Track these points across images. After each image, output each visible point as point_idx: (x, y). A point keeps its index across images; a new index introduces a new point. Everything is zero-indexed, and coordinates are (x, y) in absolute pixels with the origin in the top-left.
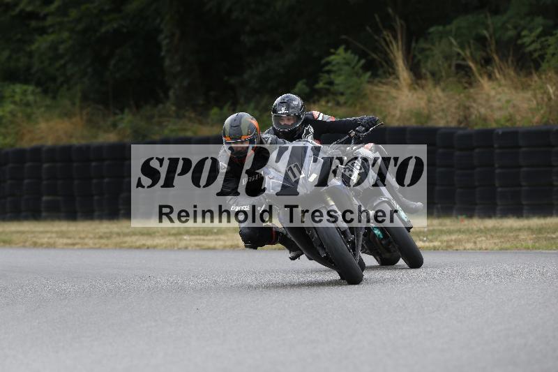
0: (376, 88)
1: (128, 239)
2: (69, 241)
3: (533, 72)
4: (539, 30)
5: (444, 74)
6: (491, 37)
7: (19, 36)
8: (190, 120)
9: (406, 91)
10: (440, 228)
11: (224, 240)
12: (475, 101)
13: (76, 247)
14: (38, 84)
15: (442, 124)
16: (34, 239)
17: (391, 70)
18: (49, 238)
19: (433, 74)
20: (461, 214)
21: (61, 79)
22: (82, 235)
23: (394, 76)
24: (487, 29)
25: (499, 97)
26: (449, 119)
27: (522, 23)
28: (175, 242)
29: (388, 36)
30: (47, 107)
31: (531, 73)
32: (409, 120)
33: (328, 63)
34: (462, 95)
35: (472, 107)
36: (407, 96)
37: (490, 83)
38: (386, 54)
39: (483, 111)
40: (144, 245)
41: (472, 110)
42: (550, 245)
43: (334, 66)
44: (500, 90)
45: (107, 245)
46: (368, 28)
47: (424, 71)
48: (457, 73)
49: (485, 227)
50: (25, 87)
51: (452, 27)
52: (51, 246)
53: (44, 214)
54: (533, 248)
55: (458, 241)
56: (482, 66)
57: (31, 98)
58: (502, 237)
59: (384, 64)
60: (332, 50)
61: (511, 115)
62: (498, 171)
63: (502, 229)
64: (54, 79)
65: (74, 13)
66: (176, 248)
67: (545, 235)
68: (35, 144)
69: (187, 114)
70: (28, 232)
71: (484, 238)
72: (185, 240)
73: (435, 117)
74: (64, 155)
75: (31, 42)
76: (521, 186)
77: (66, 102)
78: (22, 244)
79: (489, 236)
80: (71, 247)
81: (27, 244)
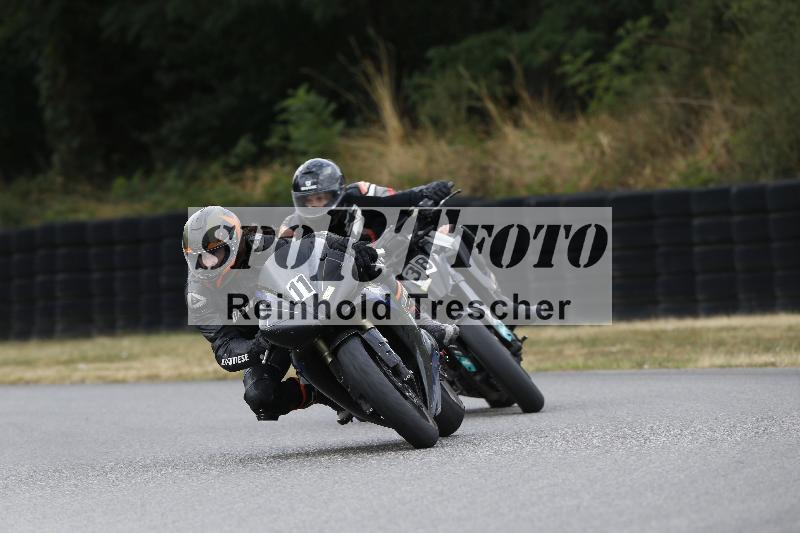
0: (353, 144)
3: (579, 113)
5: (449, 121)
6: (517, 63)
8: (84, 195)
9: (396, 146)
11: (137, 369)
12: (495, 158)
17: (374, 117)
19: (435, 122)
23: (378, 126)
25: (529, 151)
28: (66, 373)
29: (369, 68)
33: (283, 110)
34: (477, 151)
35: (490, 166)
36: (398, 153)
37: (518, 132)
38: (366, 94)
39: (507, 173)
41: (490, 171)
43: (292, 114)
44: (531, 142)
46: (340, 57)
48: (469, 119)
51: (461, 48)
56: (505, 107)
59: (364, 107)
60: (290, 91)
61: (547, 178)
66: (67, 383)
67: (600, 349)
69: (79, 188)
72: (81, 369)
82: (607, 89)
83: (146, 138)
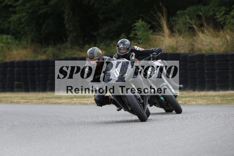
0: (155, 37)
1: (50, 100)
2: (26, 101)
3: (221, 30)
4: (223, 12)
5: (183, 31)
6: (203, 15)
7: (5, 15)
8: (77, 50)
9: (167, 38)
10: (182, 95)
11: (91, 100)
12: (196, 42)
13: (29, 103)
14: (13, 35)
15: (182, 52)
16: (11, 100)
17: (161, 29)
18: (17, 99)
19: (179, 31)
20: (190, 90)
21: (22, 33)
22: (31, 98)
23: (162, 32)
24: (201, 12)
25: (206, 40)
26: (186, 50)
27: (216, 9)
28: (70, 101)
29: (160, 15)
30: (17, 44)
31: (220, 31)
32: (169, 50)
33: (135, 26)
34: (191, 40)
35: (195, 44)
36: (168, 40)
37: (203, 34)
38: (159, 23)
39: (199, 46)
40: (57, 102)
41: (195, 46)
42: (227, 102)
43: (137, 27)
44: (207, 37)
45: (42, 103)
46: (151, 12)
47: (175, 29)
48: (189, 30)
49: (201, 95)
50: (7, 36)
51: (187, 11)
52: (18, 103)
53: (15, 89)
54: (220, 104)
55: (189, 101)
56: (199, 27)
57: (10, 41)
58: (207, 99)
59: (158, 26)
60: (136, 21)
61: (211, 48)
62: (206, 71)
63: (207, 96)
64: (19, 33)
65: (28, 5)
66: (71, 104)
67: (225, 98)
68: (11, 60)
69: (75, 47)
70: (9, 97)
71: (200, 100)
72: (75, 100)
73: (179, 49)
74: (24, 65)
75: (10, 17)
76: (215, 78)
77: (24, 43)
78: (6, 102)
79: (202, 99)
80: (26, 103)
81: (8, 102)
82: (229, 23)
83: (95, 34)
